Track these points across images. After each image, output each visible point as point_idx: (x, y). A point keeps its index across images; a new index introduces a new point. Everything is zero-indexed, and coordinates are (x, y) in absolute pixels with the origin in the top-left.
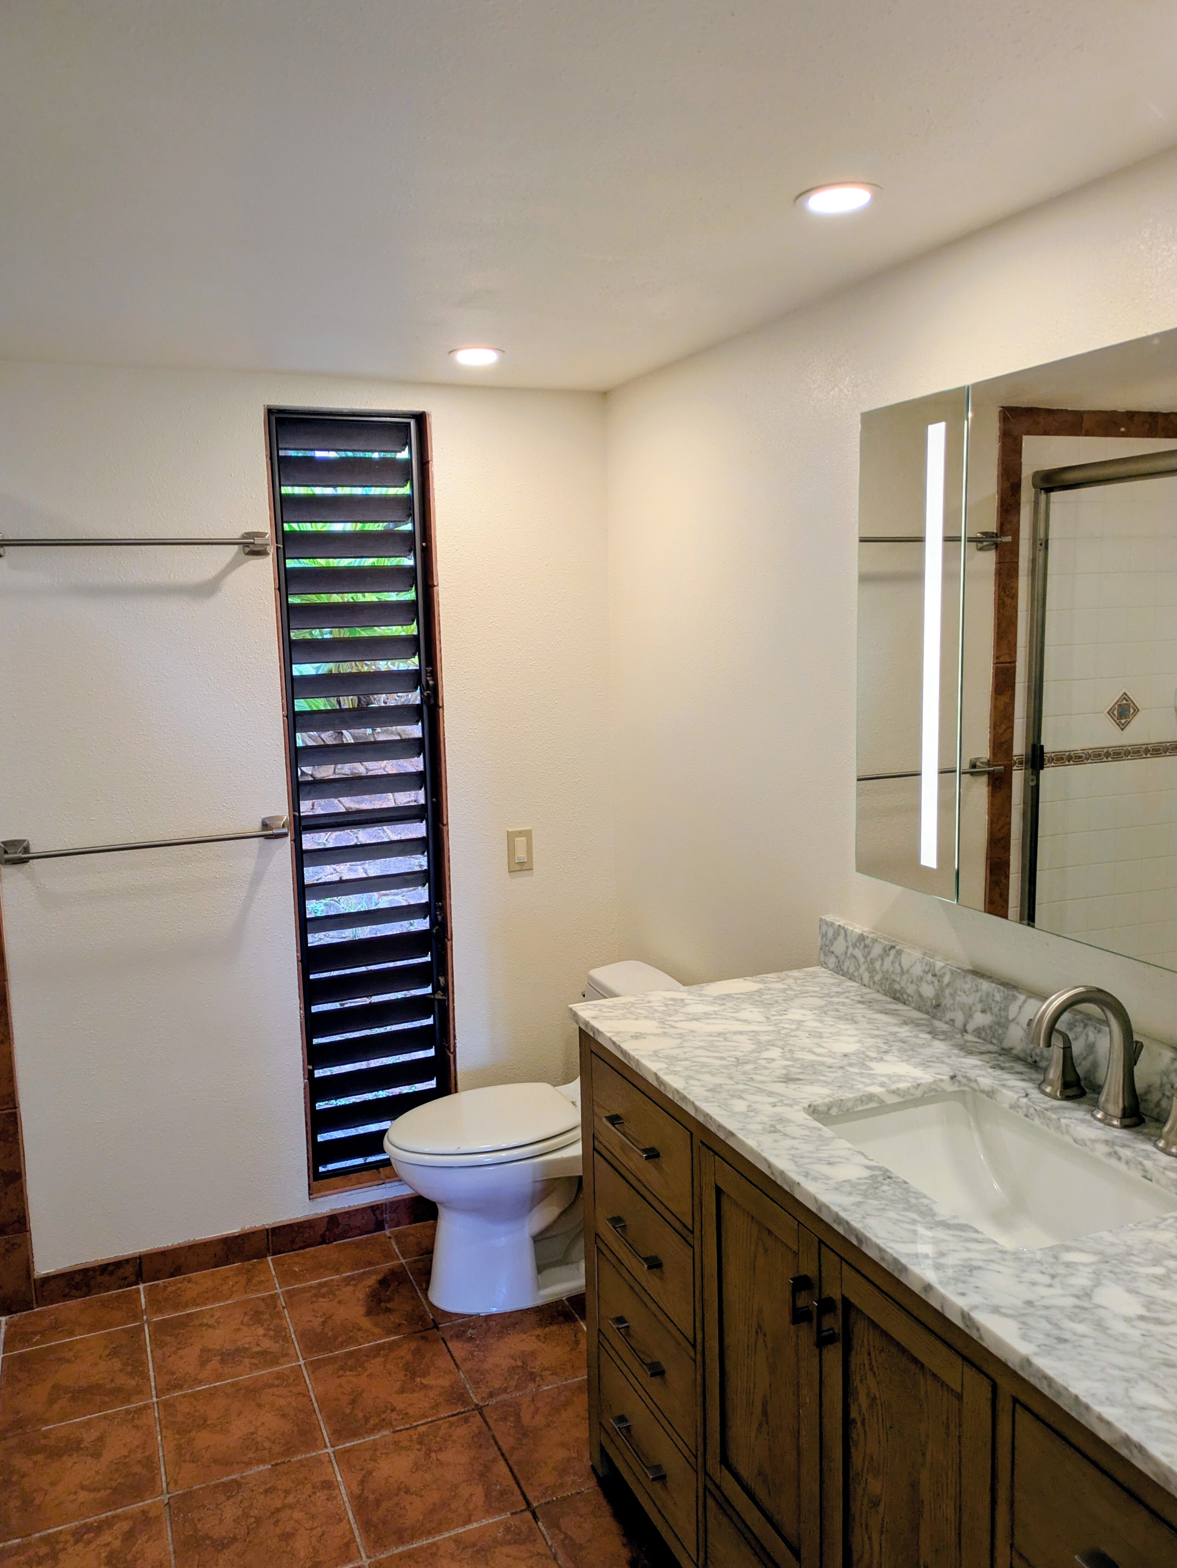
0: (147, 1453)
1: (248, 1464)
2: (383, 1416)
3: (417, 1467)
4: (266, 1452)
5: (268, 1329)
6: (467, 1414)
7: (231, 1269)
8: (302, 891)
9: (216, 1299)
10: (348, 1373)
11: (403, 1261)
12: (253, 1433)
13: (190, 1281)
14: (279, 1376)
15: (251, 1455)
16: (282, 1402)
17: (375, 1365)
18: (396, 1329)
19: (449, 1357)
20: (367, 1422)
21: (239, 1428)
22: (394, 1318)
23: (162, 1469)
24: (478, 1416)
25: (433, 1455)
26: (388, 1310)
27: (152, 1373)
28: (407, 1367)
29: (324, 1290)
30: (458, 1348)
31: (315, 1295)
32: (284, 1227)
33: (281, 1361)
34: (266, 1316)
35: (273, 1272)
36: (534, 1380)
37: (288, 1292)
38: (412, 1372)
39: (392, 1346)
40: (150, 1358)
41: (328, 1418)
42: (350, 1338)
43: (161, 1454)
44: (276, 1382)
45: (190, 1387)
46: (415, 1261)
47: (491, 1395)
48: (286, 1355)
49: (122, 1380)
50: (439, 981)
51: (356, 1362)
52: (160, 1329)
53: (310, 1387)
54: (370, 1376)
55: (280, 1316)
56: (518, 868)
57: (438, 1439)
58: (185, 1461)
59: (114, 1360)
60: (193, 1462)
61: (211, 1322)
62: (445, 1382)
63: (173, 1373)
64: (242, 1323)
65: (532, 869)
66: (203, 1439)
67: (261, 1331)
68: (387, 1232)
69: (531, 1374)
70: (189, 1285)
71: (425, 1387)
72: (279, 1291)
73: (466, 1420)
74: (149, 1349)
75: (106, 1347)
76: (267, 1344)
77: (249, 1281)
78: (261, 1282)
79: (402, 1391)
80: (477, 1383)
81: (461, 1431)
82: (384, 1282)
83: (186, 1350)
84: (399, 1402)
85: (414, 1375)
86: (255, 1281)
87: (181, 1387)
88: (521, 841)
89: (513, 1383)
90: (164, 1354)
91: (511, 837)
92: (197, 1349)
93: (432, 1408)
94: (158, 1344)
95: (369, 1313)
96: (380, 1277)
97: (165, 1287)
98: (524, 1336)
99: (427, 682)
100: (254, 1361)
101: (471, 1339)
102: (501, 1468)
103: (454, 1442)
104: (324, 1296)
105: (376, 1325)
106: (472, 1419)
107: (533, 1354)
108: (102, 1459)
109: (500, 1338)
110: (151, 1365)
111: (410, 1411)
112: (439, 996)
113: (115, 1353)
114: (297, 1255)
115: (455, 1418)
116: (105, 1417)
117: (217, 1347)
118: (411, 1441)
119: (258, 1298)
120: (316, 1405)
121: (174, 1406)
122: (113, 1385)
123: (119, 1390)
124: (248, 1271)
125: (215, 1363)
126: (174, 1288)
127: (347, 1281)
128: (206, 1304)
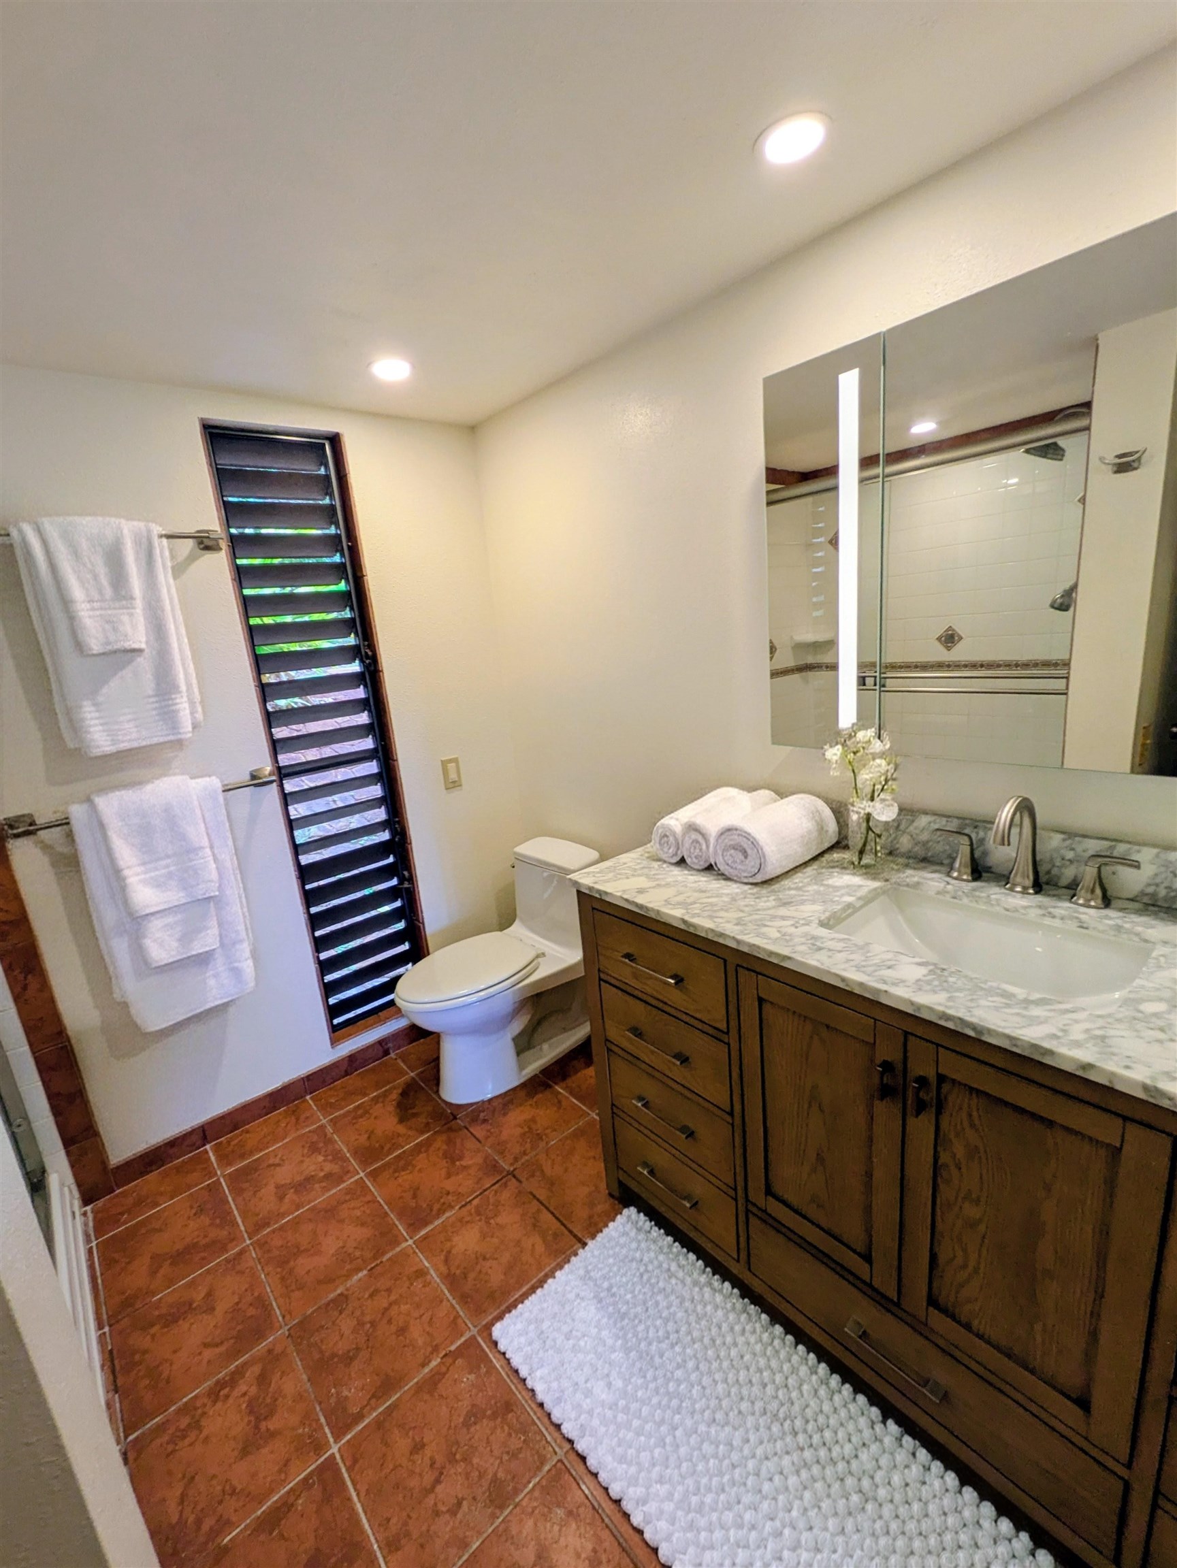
0: (256, 1294)
1: (348, 1276)
2: (442, 1201)
3: (484, 1236)
4: (360, 1260)
5: (326, 1156)
6: (504, 1180)
7: (280, 1114)
8: (291, 825)
9: (275, 1141)
10: (403, 1173)
11: (412, 1074)
12: (343, 1247)
13: (247, 1132)
14: (349, 1191)
15: (348, 1267)
16: (358, 1213)
17: (421, 1160)
18: (427, 1127)
19: (474, 1140)
20: (431, 1210)
21: (330, 1245)
22: (422, 1120)
23: (274, 1304)
24: (514, 1180)
25: (492, 1221)
26: (415, 1115)
27: (239, 1220)
28: (445, 1156)
29: (360, 1112)
30: (479, 1131)
31: (355, 1118)
32: (315, 1073)
33: (345, 1178)
34: (321, 1145)
35: (315, 1108)
36: (541, 1139)
37: (331, 1120)
38: (452, 1158)
39: (427, 1144)
40: (233, 1206)
41: (400, 1215)
42: (393, 1144)
43: (269, 1290)
44: (348, 1198)
45: (276, 1222)
46: (422, 1072)
47: (516, 1159)
48: (348, 1172)
49: (214, 1233)
50: (404, 875)
51: (405, 1163)
52: (233, 1179)
53: (376, 1194)
54: (420, 1171)
55: (331, 1141)
56: (451, 785)
57: (491, 1207)
58: (293, 1291)
59: (202, 1217)
60: (298, 1289)
61: (277, 1161)
62: (479, 1159)
63: (258, 1215)
64: (303, 1156)
65: (461, 785)
66: (303, 1265)
67: (321, 1158)
68: (392, 1055)
69: (538, 1134)
70: (248, 1135)
71: (465, 1168)
72: (324, 1121)
73: (505, 1185)
74: (230, 1199)
75: (191, 1207)
76: (329, 1167)
77: (297, 1119)
78: (307, 1118)
79: (449, 1176)
80: (501, 1153)
81: (506, 1195)
82: (404, 1094)
83: (263, 1191)
84: (449, 1185)
85: (453, 1162)
86: (302, 1117)
87: (268, 1224)
88: (451, 766)
89: (528, 1146)
90: (244, 1199)
91: (444, 764)
92: (271, 1187)
93: (478, 1183)
94: (237, 1191)
95: (401, 1121)
96: (400, 1091)
97: (229, 1142)
98: (522, 1108)
99: (366, 653)
100: (324, 1184)
101: (485, 1121)
102: (546, 1216)
103: (503, 1205)
104: (361, 1116)
105: (410, 1128)
106: (509, 1183)
107: (533, 1120)
108: (216, 1312)
109: (505, 1114)
110: (236, 1212)
111: (462, 1190)
112: (406, 885)
113: (201, 1211)
114: (331, 1089)
115: (497, 1185)
116: (208, 1271)
117: (288, 1182)
118: (471, 1214)
119: (310, 1132)
120: (386, 1207)
121: (266, 1242)
122: (207, 1240)
123: (214, 1242)
124: (294, 1111)
125: (291, 1195)
126: (236, 1141)
127: (376, 1100)
128: (267, 1148)
